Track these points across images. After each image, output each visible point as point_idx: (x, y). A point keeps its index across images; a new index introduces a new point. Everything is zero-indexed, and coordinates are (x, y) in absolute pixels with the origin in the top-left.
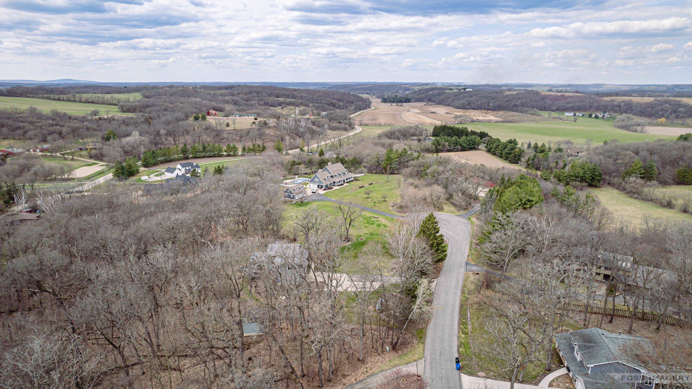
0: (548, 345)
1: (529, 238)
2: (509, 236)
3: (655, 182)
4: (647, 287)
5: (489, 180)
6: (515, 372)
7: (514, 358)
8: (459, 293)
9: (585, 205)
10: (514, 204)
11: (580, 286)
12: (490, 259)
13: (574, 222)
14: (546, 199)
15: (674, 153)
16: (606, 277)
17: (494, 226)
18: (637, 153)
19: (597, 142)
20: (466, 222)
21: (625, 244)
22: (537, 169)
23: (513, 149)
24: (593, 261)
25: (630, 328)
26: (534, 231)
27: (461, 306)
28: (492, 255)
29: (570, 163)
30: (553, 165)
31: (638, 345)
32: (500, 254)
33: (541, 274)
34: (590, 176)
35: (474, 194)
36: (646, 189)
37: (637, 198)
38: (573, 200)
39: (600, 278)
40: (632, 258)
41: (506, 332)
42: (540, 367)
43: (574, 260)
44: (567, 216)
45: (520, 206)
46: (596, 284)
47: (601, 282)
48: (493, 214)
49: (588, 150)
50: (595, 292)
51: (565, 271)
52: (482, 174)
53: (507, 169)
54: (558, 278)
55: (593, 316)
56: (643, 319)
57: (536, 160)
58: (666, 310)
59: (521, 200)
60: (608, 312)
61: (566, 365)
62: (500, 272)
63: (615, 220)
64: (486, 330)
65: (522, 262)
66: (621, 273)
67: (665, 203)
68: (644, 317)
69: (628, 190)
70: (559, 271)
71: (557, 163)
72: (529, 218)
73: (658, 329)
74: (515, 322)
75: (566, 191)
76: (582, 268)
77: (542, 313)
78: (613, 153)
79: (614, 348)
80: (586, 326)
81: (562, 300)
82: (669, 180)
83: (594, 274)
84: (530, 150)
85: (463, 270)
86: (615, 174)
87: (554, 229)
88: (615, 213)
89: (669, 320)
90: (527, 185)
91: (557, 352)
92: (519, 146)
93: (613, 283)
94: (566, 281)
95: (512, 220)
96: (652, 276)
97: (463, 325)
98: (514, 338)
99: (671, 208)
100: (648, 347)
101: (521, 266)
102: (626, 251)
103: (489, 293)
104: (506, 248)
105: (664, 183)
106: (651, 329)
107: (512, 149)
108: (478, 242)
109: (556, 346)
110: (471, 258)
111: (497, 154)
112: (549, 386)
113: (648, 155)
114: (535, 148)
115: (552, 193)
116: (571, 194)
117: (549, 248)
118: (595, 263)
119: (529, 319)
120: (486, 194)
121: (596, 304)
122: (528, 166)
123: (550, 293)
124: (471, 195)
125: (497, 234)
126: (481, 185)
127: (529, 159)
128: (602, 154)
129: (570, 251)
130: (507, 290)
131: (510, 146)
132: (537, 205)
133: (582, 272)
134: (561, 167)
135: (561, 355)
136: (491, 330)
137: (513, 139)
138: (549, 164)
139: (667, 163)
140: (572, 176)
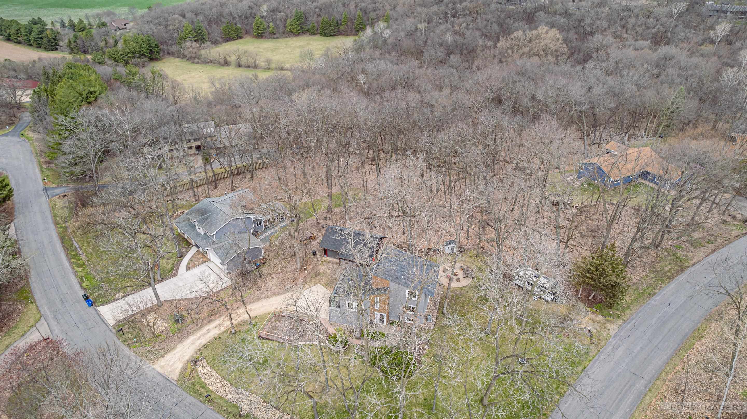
0: (171, 234)
1: (108, 135)
2: (84, 140)
3: (208, 43)
4: (233, 144)
5: (28, 79)
6: (151, 276)
7: (145, 263)
8: (52, 226)
9: (153, 82)
10: (75, 101)
11: (178, 167)
12: (72, 173)
13: (149, 104)
14: (110, 86)
15: (215, 10)
16: (198, 148)
17: (60, 134)
18: (184, 16)
19: (141, 9)
20: (19, 140)
21: (203, 111)
22: (85, 52)
23: (43, 31)
24: (181, 137)
25: (233, 186)
26: (111, 126)
27: (62, 239)
28: (73, 169)
29: (120, 38)
30: (102, 44)
31: (242, 198)
32: (82, 163)
33: (137, 169)
34: (148, 49)
35: (13, 102)
36: (203, 52)
37: (198, 63)
38: (140, 80)
39: (193, 151)
40: (213, 123)
41: (125, 242)
42: (172, 258)
43: (163, 143)
44: (139, 99)
45: (82, 101)
46: (192, 158)
47: (195, 154)
48: (53, 119)
49: (135, 19)
50: (193, 166)
51: (159, 157)
52: (12, 73)
53: (46, 59)
54: (154, 167)
55: (200, 189)
56: (239, 174)
57: (79, 42)
58: (252, 159)
59: (81, 95)
60: (211, 179)
61: (194, 244)
62: (91, 184)
63: (187, 90)
64: (104, 251)
65: (112, 163)
66: (209, 139)
67: (222, 62)
68: (239, 172)
69: (188, 56)
70: (153, 158)
71: (105, 40)
72: (100, 113)
73: (252, 177)
74: (130, 229)
75: (128, 72)
76: (173, 147)
77: (153, 207)
78: (161, 20)
79: (226, 209)
80: (197, 201)
81: (167, 186)
82: (218, 39)
83: (186, 149)
84: (67, 30)
85: (44, 199)
86: (170, 41)
87: (131, 117)
88: (184, 82)
89: (257, 166)
90: (81, 75)
91: (182, 237)
92: (49, 26)
93: (205, 151)
94: (164, 166)
95: (80, 120)
96: (233, 133)
97: (74, 258)
98: (136, 243)
99: (228, 65)
100: (249, 195)
101: (112, 168)
102: (206, 117)
103: (88, 211)
104: (87, 155)
105: (215, 43)
106: (247, 180)
107: (41, 32)
108: (48, 159)
109: (179, 231)
110: (49, 181)
111: (23, 41)
112: (187, 270)
113: (194, 16)
114: (71, 26)
115: (114, 77)
116: (135, 74)
117: (134, 138)
118: (184, 139)
119: (143, 219)
120: (31, 98)
121: (198, 177)
122: (72, 51)
123: (153, 184)
124: (10, 103)
125: (69, 143)
126: (19, 87)
127: (70, 42)
128: (151, 22)
129: (156, 135)
130: (107, 200)
131: (36, 28)
132: (102, 95)
133: (175, 151)
134: (113, 44)
135: (186, 238)
136: (108, 248)
137: (37, 18)
138: (97, 43)
139: (212, 21)
140: (128, 53)
